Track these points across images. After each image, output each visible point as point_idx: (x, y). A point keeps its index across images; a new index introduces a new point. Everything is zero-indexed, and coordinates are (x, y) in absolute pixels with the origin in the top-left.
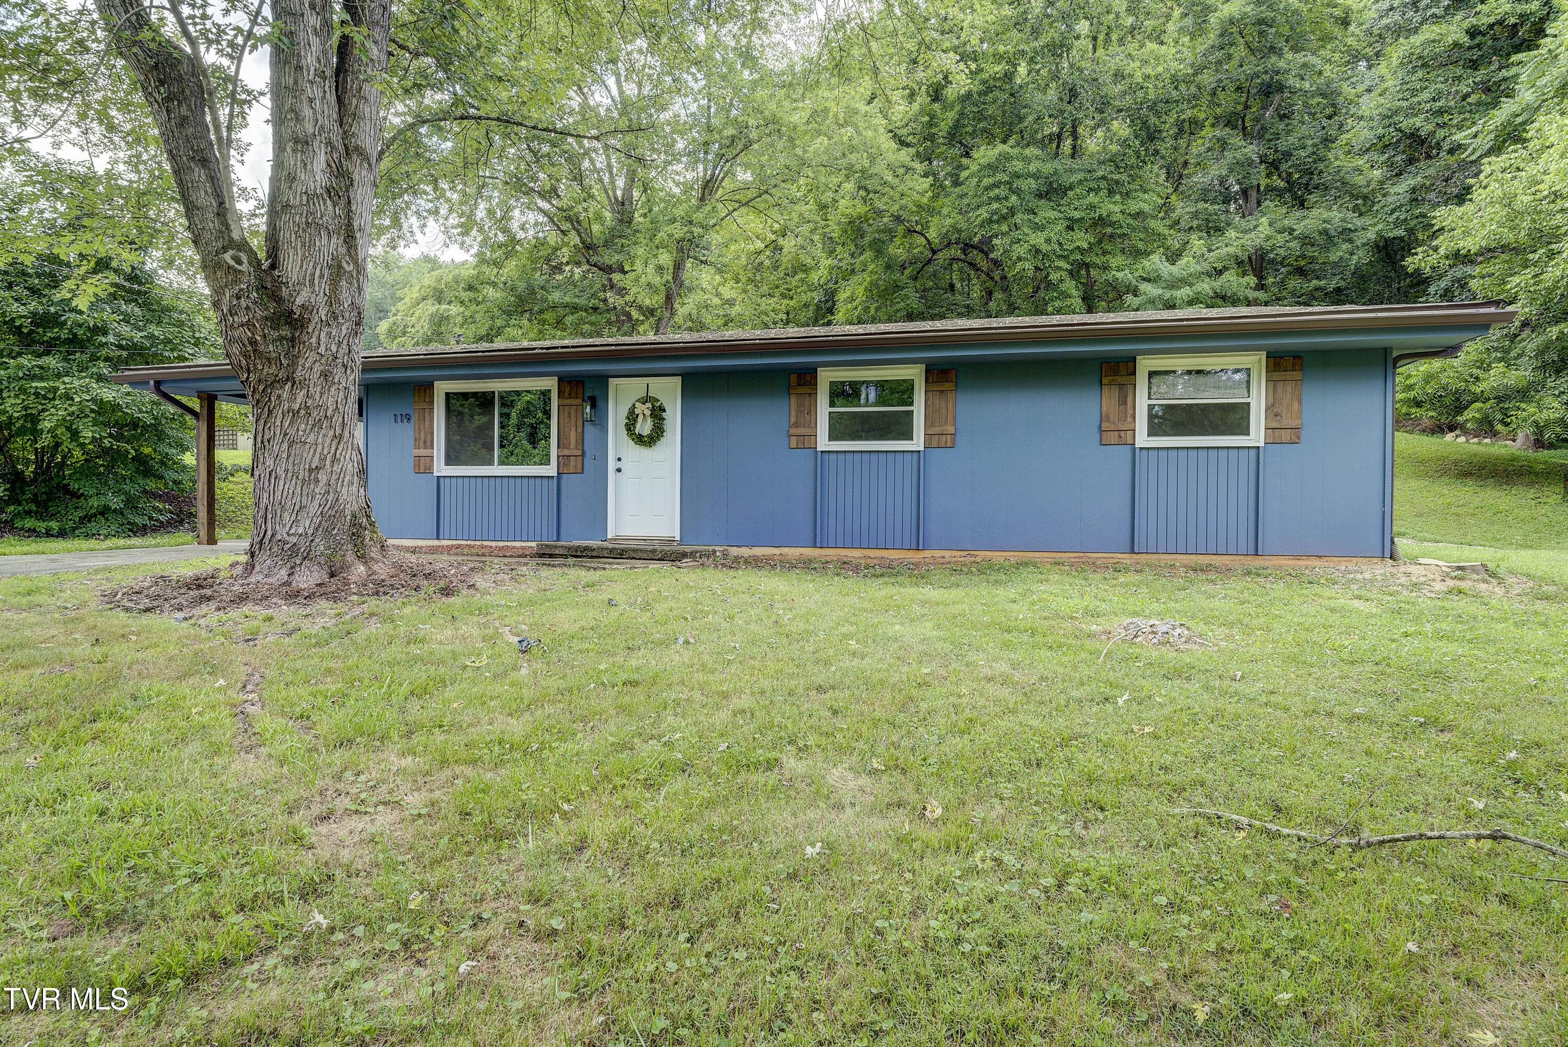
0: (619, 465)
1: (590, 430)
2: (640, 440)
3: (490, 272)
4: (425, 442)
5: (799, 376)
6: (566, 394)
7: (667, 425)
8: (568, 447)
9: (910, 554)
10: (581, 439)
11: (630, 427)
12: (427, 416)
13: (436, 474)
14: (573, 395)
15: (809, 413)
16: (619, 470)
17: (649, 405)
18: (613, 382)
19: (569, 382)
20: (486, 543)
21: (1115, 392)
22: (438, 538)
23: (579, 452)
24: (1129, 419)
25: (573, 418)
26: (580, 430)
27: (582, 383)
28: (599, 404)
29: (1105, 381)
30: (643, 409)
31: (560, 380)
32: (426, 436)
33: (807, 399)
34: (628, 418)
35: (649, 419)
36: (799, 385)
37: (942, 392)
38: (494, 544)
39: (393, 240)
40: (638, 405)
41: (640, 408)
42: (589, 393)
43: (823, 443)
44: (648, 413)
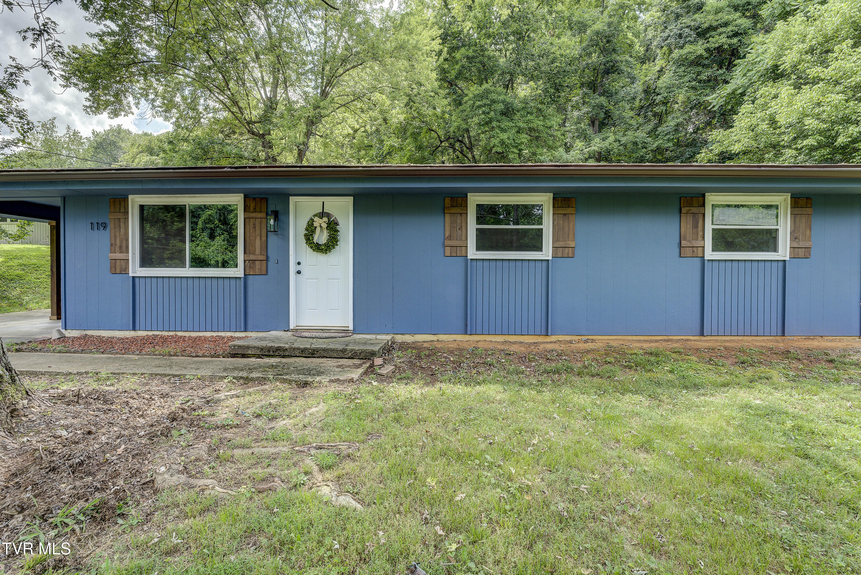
0: (299, 268)
1: (273, 239)
2: (318, 248)
3: (183, 133)
4: (121, 247)
5: (452, 198)
6: (252, 209)
7: (341, 236)
8: (254, 254)
9: (541, 339)
10: (265, 247)
11: (309, 237)
12: (122, 224)
13: (131, 274)
14: (258, 209)
15: (461, 229)
16: (299, 272)
17: (325, 219)
18: (292, 199)
19: (254, 199)
20: (180, 334)
21: (690, 218)
22: (134, 329)
23: (264, 258)
24: (700, 238)
25: (258, 228)
26: (264, 239)
27: (267, 199)
28: (281, 217)
29: (684, 210)
30: (322, 222)
31: (246, 197)
32: (121, 242)
33: (459, 217)
34: (307, 229)
35: (325, 231)
36: (452, 206)
37: (565, 215)
38: (187, 334)
39: (116, 110)
40: (316, 219)
41: (317, 221)
42: (271, 208)
43: (472, 253)
44: (324, 225)
